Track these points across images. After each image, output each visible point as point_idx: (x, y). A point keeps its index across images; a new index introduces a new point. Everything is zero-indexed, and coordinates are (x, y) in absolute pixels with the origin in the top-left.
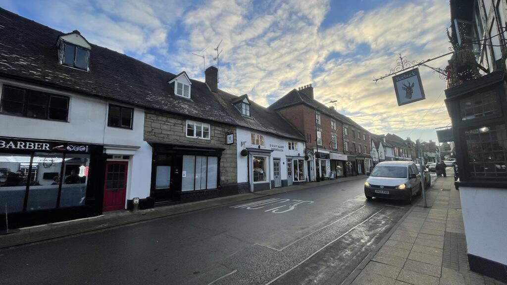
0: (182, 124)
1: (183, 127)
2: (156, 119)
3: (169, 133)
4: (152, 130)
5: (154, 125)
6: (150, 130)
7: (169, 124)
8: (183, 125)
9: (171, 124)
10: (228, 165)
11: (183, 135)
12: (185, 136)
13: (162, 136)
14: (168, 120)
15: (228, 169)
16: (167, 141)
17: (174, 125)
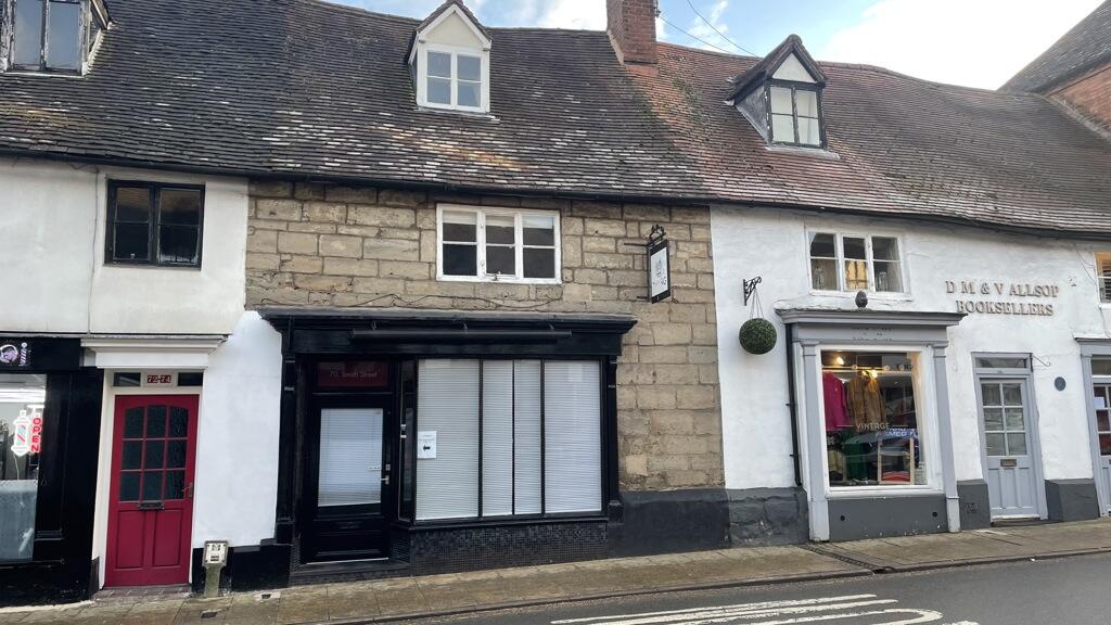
0: (414, 227)
1: (419, 241)
2: (296, 216)
3: (355, 269)
4: (283, 262)
5: (290, 242)
6: (273, 263)
7: (355, 231)
8: (420, 230)
9: (364, 231)
10: (667, 399)
11: (424, 271)
12: (432, 279)
13: (325, 283)
14: (352, 214)
15: (664, 420)
16: (346, 303)
17: (379, 236)
